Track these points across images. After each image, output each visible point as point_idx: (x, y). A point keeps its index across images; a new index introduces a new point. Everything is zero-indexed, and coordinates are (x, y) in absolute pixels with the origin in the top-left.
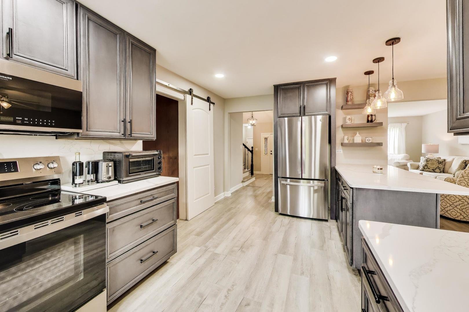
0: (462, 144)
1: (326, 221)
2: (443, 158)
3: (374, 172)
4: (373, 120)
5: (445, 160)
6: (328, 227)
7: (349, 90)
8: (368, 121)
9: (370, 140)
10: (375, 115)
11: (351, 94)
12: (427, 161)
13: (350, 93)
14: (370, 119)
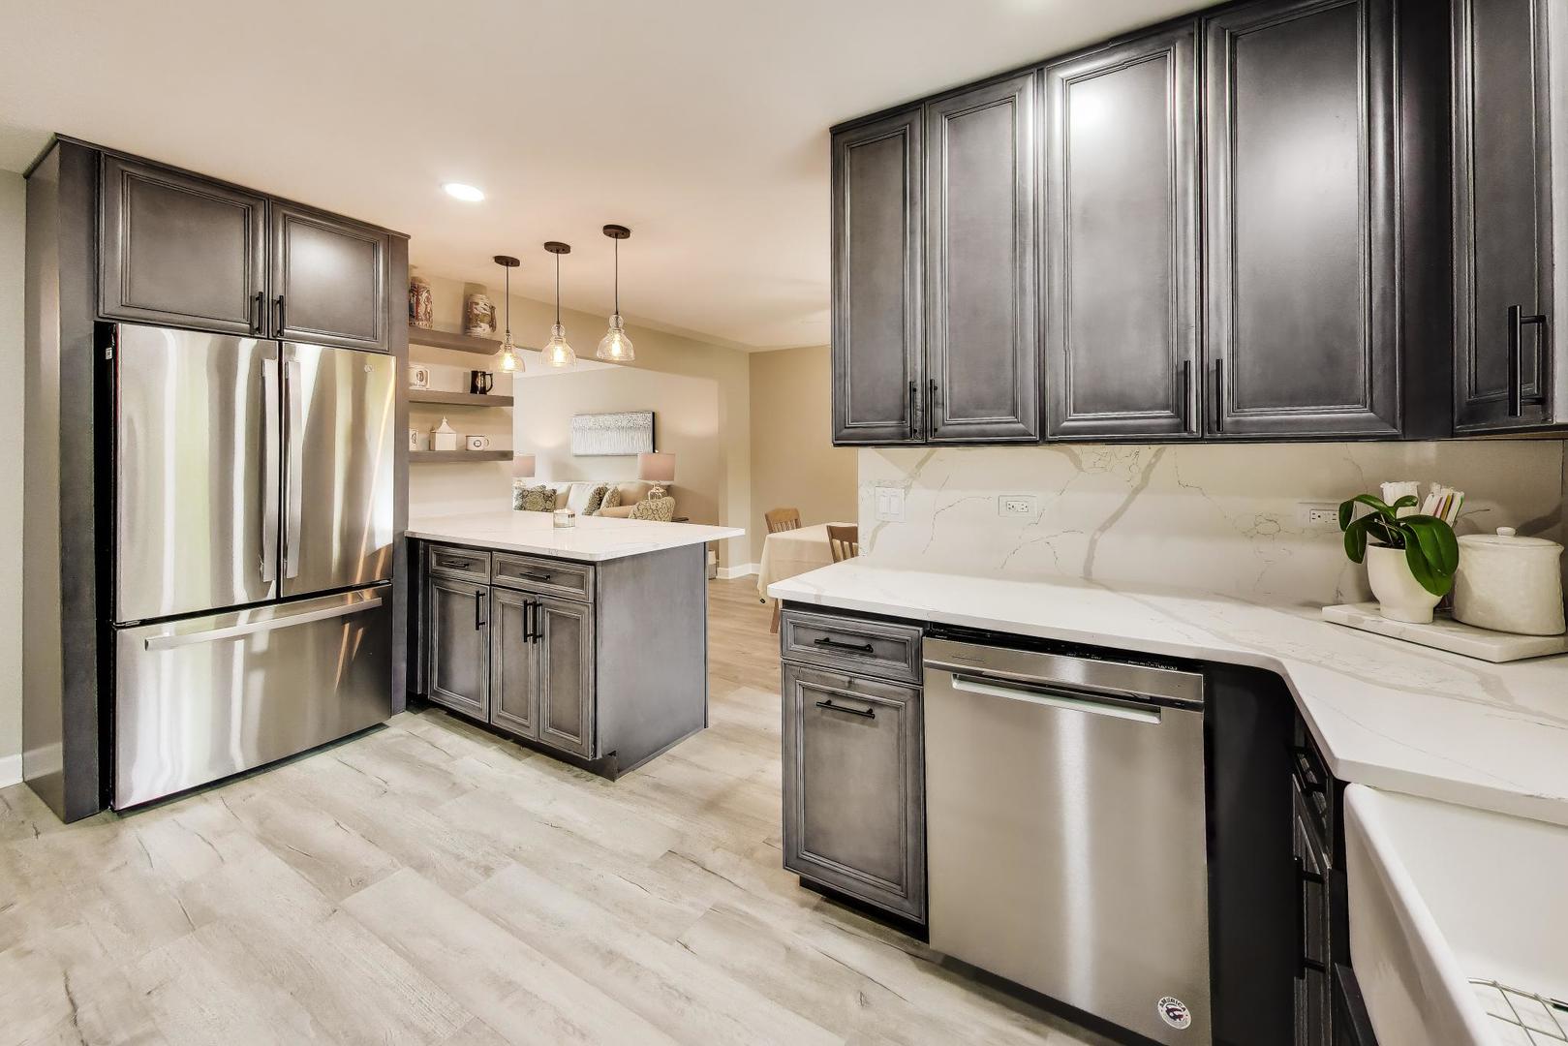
0: (576, 456)
1: (380, 726)
2: (549, 487)
3: (556, 525)
4: (488, 386)
5: (554, 491)
6: (408, 737)
7: (424, 285)
8: (474, 389)
9: (479, 443)
10: (491, 375)
11: (427, 298)
12: (523, 497)
13: (425, 295)
14: (480, 385)
